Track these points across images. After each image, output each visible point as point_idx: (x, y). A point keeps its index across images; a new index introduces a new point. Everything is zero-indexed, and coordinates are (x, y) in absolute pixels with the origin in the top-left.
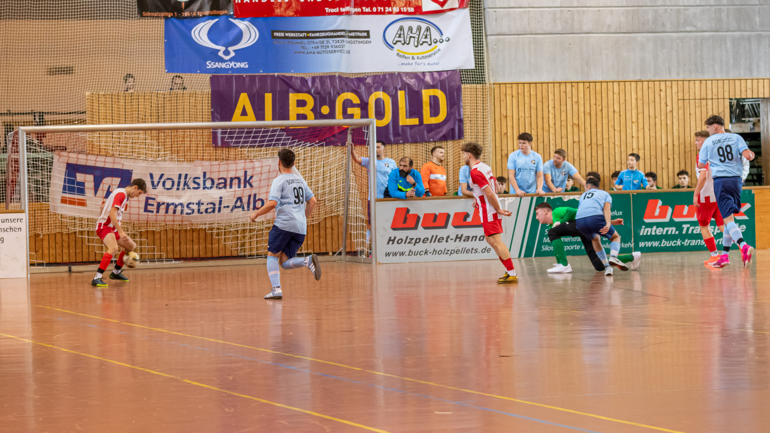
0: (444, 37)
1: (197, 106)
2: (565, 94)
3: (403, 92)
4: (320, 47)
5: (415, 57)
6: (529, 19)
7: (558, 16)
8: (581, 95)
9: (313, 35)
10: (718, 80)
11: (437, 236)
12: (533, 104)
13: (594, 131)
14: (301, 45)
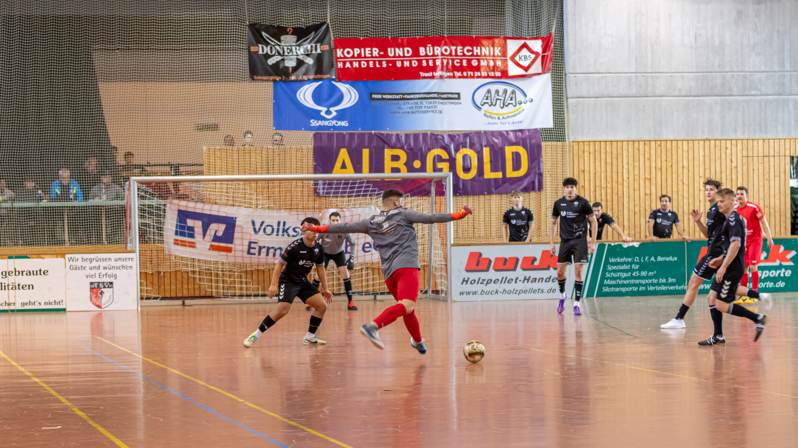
0: (528, 99)
1: (303, 160)
2: (638, 151)
3: (488, 149)
4: (414, 108)
5: (501, 117)
6: (606, 83)
7: (633, 80)
8: (653, 152)
9: (408, 97)
10: (779, 139)
11: (506, 278)
12: (609, 160)
13: (664, 184)
14: (397, 106)
